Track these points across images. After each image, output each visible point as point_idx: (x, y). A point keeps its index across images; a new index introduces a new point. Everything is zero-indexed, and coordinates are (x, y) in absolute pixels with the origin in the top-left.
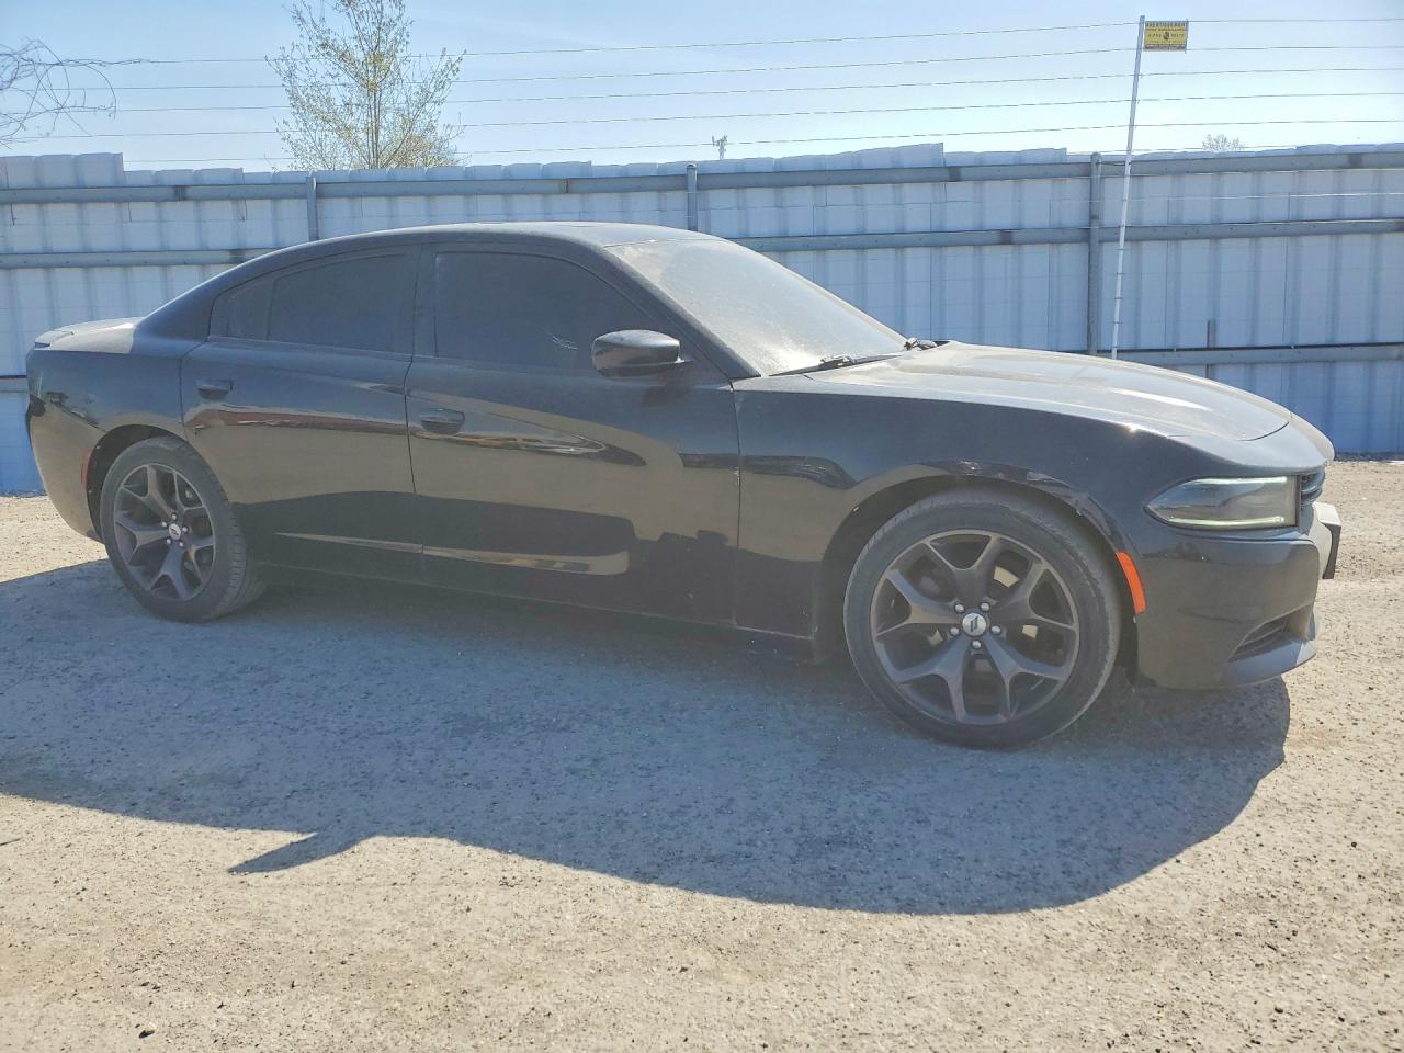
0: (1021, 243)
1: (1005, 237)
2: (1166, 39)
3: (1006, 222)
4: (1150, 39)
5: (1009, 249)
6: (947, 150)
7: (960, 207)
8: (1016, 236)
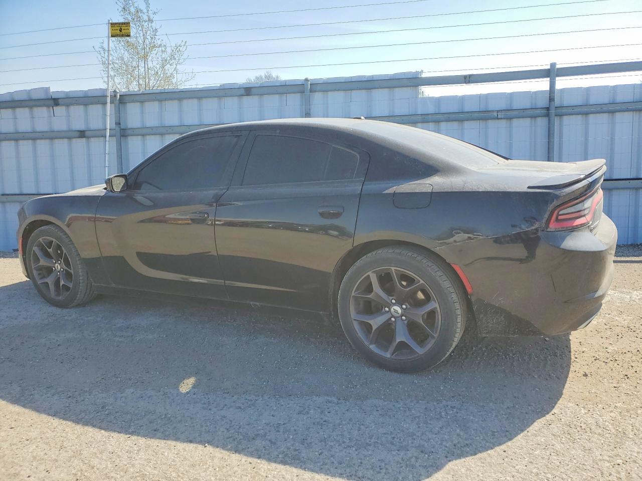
0: (88, 137)
1: (82, 134)
2: (120, 31)
3: (81, 126)
4: (114, 31)
5: (84, 140)
6: (52, 90)
7: (60, 119)
8: (87, 133)
